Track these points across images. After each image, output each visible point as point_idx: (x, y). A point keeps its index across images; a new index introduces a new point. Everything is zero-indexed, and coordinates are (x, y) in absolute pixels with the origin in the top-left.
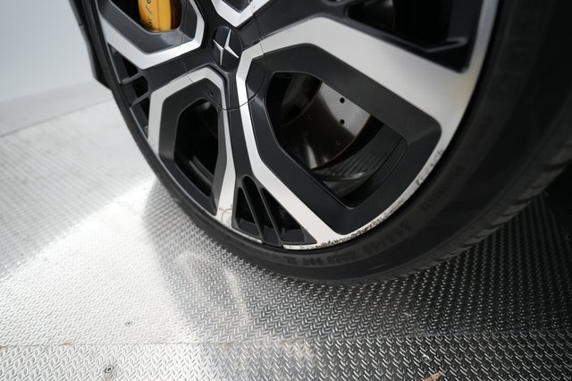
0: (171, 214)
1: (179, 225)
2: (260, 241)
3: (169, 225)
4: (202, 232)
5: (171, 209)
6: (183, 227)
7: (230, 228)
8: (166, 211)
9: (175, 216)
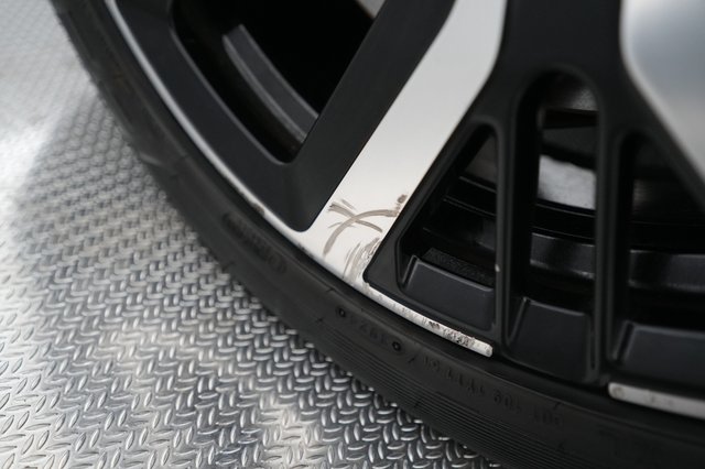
0: (119, 206)
1: (145, 244)
2: (483, 348)
3: (112, 242)
4: (224, 278)
5: (120, 190)
6: (160, 254)
7: (359, 282)
8: (104, 196)
9: (133, 215)
